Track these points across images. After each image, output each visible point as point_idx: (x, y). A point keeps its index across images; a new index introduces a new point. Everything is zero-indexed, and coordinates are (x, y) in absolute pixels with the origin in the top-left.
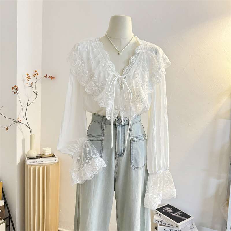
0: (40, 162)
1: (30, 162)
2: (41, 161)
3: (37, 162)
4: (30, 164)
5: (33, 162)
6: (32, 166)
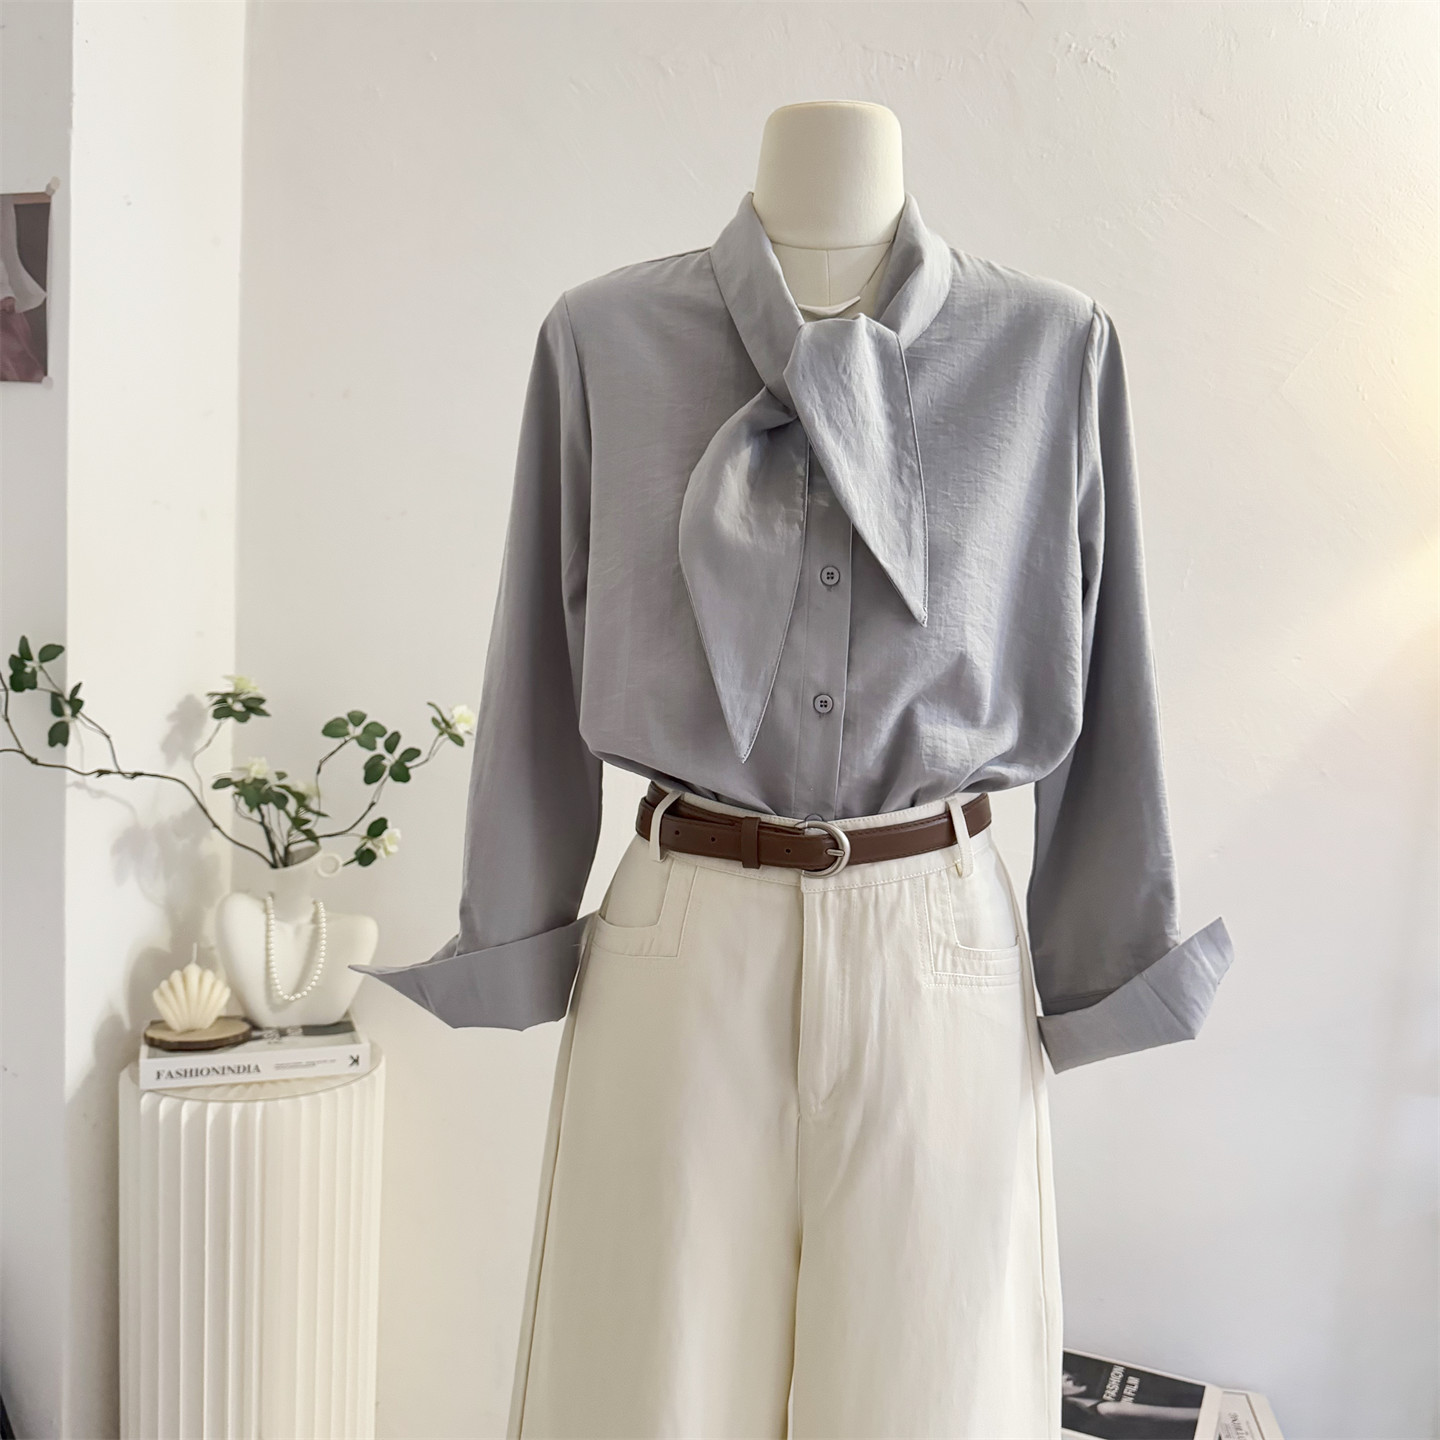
0: (238, 1070)
1: (165, 1075)
2: (247, 1069)
3: (218, 1072)
4: (165, 1083)
5: (186, 1074)
6: (186, 1104)
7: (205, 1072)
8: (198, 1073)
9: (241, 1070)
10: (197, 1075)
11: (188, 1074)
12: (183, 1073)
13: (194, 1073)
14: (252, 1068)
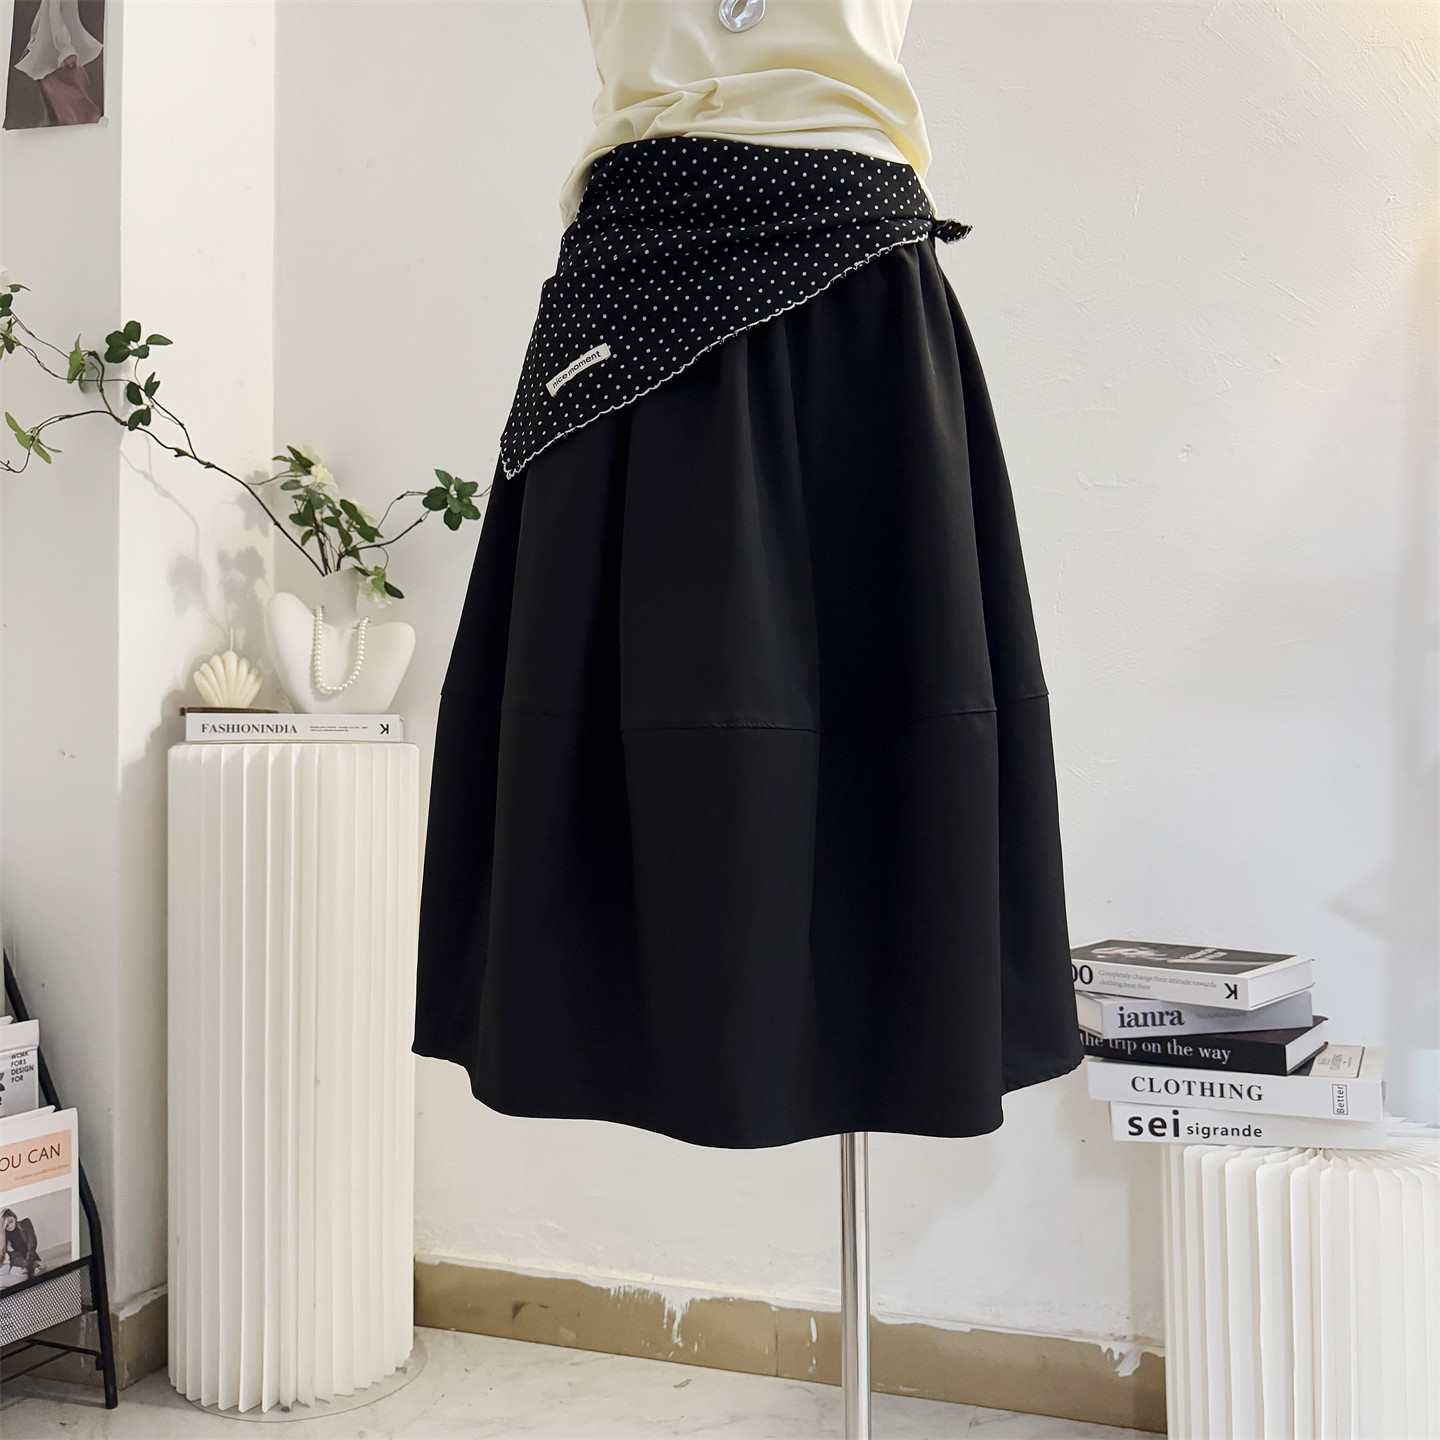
0: (277, 729)
1: (209, 728)
2: (285, 729)
3: (258, 730)
4: (209, 736)
5: (228, 729)
7: (246, 728)
8: (240, 729)
9: (279, 728)
10: (238, 731)
11: (231, 730)
12: (226, 728)
13: (236, 730)
14: (289, 730)
